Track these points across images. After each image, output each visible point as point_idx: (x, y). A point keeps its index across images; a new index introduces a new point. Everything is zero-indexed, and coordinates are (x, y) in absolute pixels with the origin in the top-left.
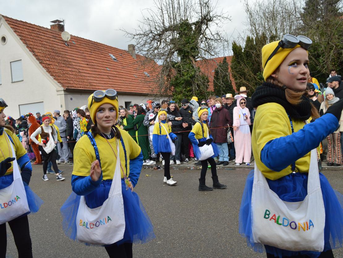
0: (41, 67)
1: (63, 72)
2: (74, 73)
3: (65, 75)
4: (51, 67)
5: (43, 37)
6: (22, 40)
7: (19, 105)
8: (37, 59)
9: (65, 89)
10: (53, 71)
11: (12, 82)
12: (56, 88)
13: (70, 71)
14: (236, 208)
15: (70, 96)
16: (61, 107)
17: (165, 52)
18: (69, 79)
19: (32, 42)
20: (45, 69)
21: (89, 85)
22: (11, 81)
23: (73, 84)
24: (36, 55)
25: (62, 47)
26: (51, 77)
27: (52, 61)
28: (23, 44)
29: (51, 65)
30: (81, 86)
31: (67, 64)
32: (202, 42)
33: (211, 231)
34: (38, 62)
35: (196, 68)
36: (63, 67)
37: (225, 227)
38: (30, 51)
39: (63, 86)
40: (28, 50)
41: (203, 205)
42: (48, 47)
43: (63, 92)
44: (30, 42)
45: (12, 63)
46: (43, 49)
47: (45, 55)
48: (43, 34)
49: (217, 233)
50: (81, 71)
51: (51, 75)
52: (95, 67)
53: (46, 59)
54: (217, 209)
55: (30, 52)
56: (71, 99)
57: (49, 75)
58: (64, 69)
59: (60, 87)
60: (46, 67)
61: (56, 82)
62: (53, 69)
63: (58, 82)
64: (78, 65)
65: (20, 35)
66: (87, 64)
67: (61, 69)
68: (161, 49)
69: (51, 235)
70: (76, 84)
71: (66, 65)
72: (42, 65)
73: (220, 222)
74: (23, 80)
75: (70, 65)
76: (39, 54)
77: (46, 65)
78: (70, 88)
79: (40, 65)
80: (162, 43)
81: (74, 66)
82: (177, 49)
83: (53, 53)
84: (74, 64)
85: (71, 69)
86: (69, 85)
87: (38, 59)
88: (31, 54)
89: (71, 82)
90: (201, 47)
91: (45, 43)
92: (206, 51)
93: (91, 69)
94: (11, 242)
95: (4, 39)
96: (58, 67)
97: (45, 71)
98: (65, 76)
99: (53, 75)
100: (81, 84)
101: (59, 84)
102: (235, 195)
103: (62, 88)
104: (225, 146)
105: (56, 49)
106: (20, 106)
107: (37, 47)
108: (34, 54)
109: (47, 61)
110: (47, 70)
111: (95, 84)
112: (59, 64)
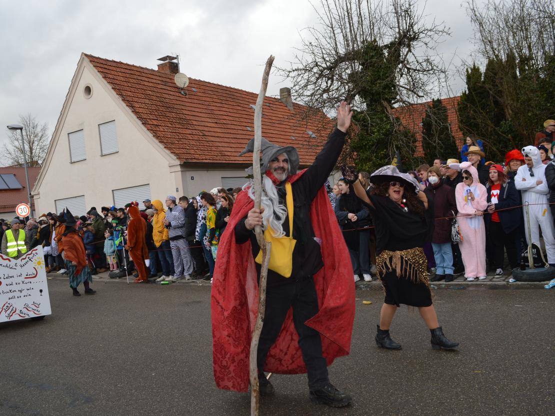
0: (145, 129)
1: (178, 136)
2: (196, 138)
3: (181, 141)
4: (159, 129)
5: (146, 84)
6: (115, 90)
7: (113, 191)
8: (138, 118)
9: (182, 163)
10: (162, 136)
11: (102, 156)
12: (168, 163)
13: (189, 134)
14: (475, 358)
15: (189, 174)
16: (177, 191)
17: (341, 95)
18: (189, 147)
19: (130, 91)
20: (151, 133)
21: (220, 155)
22: (100, 154)
23: (194, 155)
24: (137, 111)
25: (176, 98)
26: (159, 144)
27: (161, 120)
28: (117, 96)
29: (160, 126)
30: (208, 157)
31: (185, 123)
32: (401, 76)
33: (433, 399)
34: (140, 123)
35: (393, 120)
36: (179, 128)
37: (457, 393)
38: (127, 105)
39: (179, 158)
40: (124, 105)
41: (415, 351)
42: (154, 98)
43: (179, 168)
44: (127, 92)
45: (101, 126)
46: (147, 101)
47: (150, 110)
48: (146, 79)
49: (443, 403)
50: (206, 134)
51: (160, 142)
52: (229, 126)
53: (151, 117)
54: (441, 359)
55: (127, 108)
56: (192, 178)
57: (157, 141)
58: (180, 131)
59: (175, 160)
60: (151, 130)
61: (168, 152)
62: (163, 133)
63: (172, 153)
64: (203, 124)
65: (112, 83)
66: (216, 123)
67: (175, 133)
68: (334, 92)
69: (158, 400)
70: (200, 155)
71: (183, 126)
72: (146, 127)
73: (448, 383)
74: (118, 152)
75: (189, 125)
76: (141, 110)
77: (152, 126)
78: (190, 161)
79: (143, 127)
80: (334, 82)
81: (196, 126)
82: (360, 89)
83: (163, 108)
84: (195, 123)
85: (192, 131)
86: (189, 156)
87: (140, 118)
88: (129, 110)
89: (192, 152)
90: (401, 84)
91: (150, 92)
92: (410, 90)
93: (223, 130)
94: (95, 410)
95: (88, 90)
96: (171, 128)
97: (151, 135)
98: (181, 143)
99: (163, 142)
100: (207, 154)
101: (172, 155)
102: (473, 333)
103: (178, 162)
104: (448, 249)
105: (167, 100)
106: (115, 192)
107: (137, 99)
108: (133, 110)
109: (153, 121)
110: (154, 134)
111: (229, 154)
112: (171, 124)
